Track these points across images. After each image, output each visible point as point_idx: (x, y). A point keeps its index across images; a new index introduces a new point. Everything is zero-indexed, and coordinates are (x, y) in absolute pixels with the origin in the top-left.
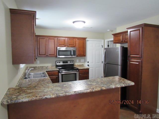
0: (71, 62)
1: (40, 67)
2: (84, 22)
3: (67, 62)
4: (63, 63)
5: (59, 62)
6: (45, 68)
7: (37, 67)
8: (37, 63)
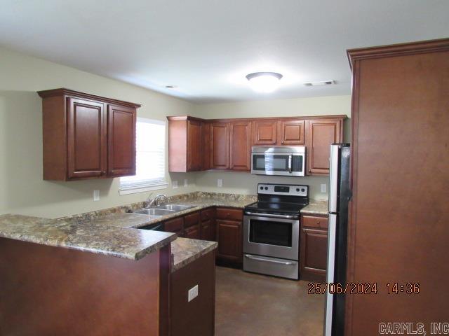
0: (298, 190)
1: (223, 195)
2: (280, 76)
3: (287, 190)
4: (275, 191)
5: (264, 186)
6: (233, 199)
7: (215, 194)
8: (215, 185)
